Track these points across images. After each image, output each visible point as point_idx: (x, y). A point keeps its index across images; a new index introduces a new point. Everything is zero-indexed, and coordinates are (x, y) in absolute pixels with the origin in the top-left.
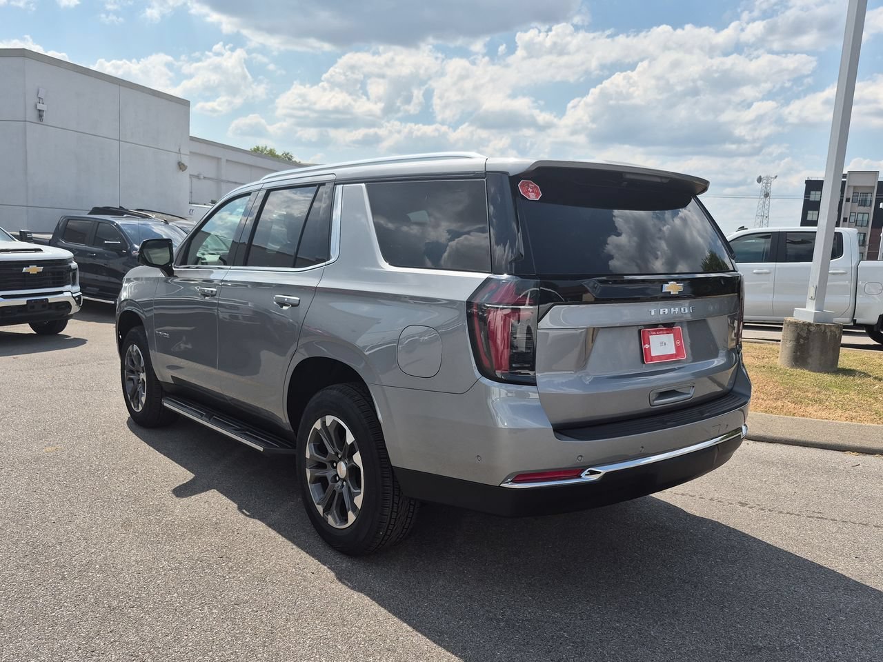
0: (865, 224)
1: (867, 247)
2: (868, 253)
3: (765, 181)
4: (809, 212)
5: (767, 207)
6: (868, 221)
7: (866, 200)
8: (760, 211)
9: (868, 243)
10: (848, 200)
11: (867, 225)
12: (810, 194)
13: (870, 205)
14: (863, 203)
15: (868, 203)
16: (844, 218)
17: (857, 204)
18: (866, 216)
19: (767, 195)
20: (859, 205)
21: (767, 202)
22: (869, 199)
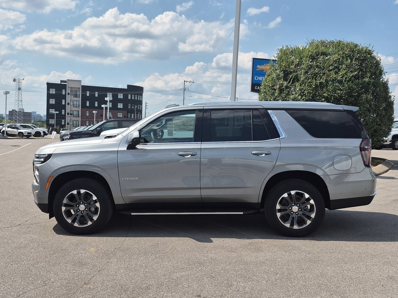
0: (78, 106)
1: (80, 118)
2: (81, 120)
3: (17, 81)
4: (50, 99)
5: (20, 96)
6: (79, 105)
7: (77, 95)
8: (17, 98)
9: (80, 115)
10: (68, 94)
11: (79, 107)
12: (49, 90)
13: (79, 97)
14: (76, 96)
15: (78, 96)
16: (68, 103)
17: (73, 96)
18: (78, 102)
19: (19, 89)
20: (74, 97)
21: (20, 93)
22: (78, 94)
